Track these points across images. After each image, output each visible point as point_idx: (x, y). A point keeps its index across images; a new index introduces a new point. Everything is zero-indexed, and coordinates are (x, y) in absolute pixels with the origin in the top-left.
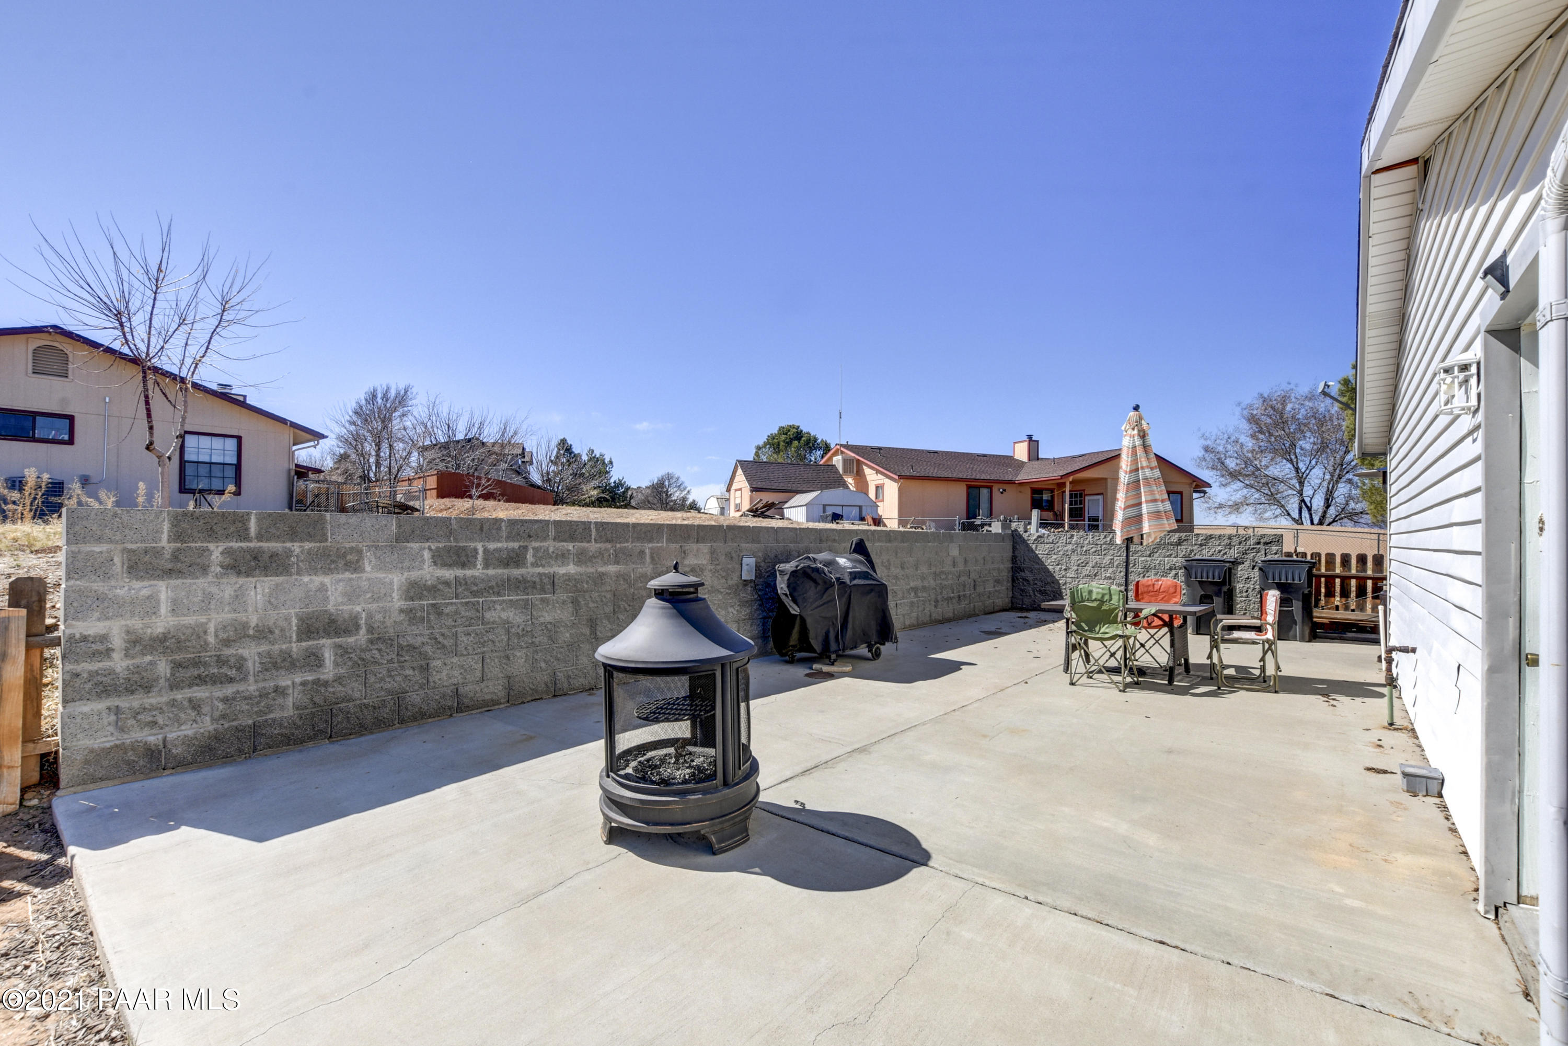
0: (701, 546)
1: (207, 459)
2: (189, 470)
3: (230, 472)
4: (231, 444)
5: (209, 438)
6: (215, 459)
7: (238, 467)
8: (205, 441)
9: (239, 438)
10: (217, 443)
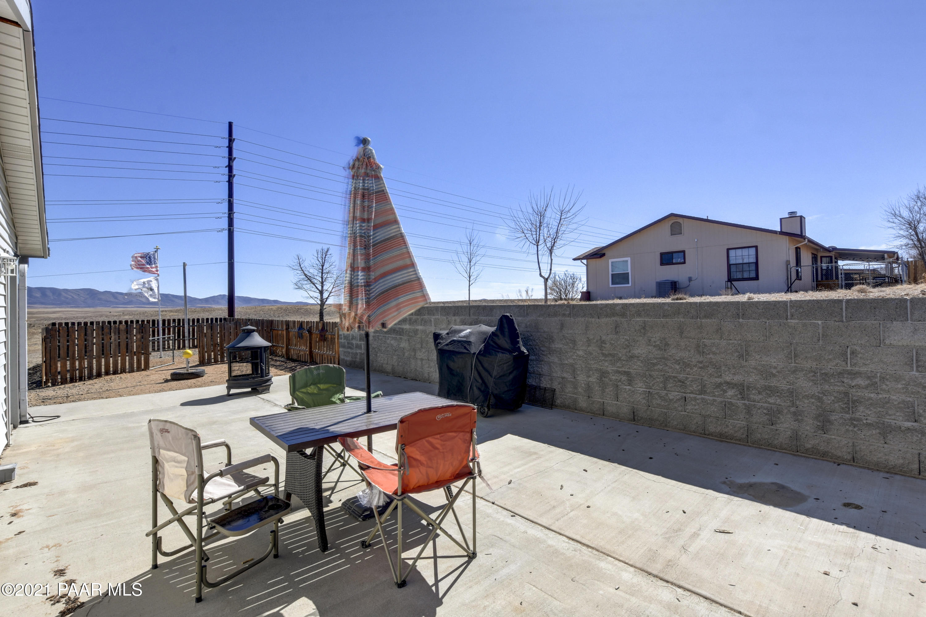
0: (456, 318)
1: (741, 262)
2: (733, 269)
3: (753, 267)
4: (753, 251)
5: (741, 250)
6: (746, 261)
7: (757, 263)
8: (739, 252)
9: (756, 247)
10: (745, 252)
